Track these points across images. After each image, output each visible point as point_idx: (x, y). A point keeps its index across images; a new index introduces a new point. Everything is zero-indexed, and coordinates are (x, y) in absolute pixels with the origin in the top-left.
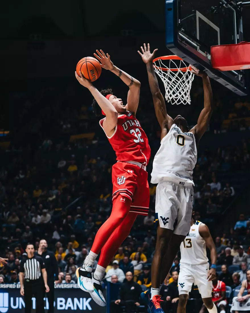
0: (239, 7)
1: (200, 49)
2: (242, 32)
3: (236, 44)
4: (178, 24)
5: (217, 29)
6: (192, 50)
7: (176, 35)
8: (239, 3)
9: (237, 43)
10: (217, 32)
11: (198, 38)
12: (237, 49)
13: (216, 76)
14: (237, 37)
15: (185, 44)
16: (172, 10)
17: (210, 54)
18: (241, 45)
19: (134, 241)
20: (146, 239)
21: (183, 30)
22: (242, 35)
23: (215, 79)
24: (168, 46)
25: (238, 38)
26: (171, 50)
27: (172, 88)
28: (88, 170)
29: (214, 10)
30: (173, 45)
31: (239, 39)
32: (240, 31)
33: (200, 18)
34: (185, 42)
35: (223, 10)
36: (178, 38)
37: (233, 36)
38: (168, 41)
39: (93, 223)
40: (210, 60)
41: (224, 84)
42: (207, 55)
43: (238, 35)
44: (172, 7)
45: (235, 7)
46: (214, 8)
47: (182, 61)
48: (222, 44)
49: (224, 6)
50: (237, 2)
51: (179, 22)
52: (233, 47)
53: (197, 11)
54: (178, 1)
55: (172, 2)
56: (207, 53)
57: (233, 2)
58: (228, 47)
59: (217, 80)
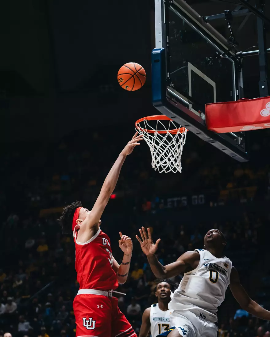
0: (239, 57)
1: (193, 107)
2: (242, 87)
3: (236, 101)
4: (167, 78)
5: (213, 84)
6: (183, 109)
7: (164, 91)
8: (239, 53)
9: (236, 100)
10: (212, 87)
11: (190, 95)
12: (236, 108)
13: (211, 139)
14: (236, 93)
15: (175, 101)
16: (160, 62)
17: (204, 113)
18: (241, 103)
21: (172, 85)
22: (243, 90)
23: (210, 143)
24: (154, 104)
25: (238, 94)
26: (159, 109)
27: (160, 154)
28: (61, 250)
29: (209, 61)
30: (160, 103)
31: (238, 96)
32: (239, 86)
33: (192, 71)
34: (175, 99)
35: (220, 61)
36: (167, 94)
37: (231, 92)
38: (155, 98)
39: (67, 313)
40: (204, 120)
41: (221, 149)
42: (201, 114)
44: (159, 58)
45: (235, 58)
46: (209, 59)
47: (172, 122)
48: (218, 101)
49: (221, 57)
50: (236, 52)
51: (168, 76)
52: (231, 104)
53: (189, 62)
54: (167, 51)
55: (160, 52)
56: (201, 112)
57: (232, 51)
58: (225, 105)
59: (213, 144)
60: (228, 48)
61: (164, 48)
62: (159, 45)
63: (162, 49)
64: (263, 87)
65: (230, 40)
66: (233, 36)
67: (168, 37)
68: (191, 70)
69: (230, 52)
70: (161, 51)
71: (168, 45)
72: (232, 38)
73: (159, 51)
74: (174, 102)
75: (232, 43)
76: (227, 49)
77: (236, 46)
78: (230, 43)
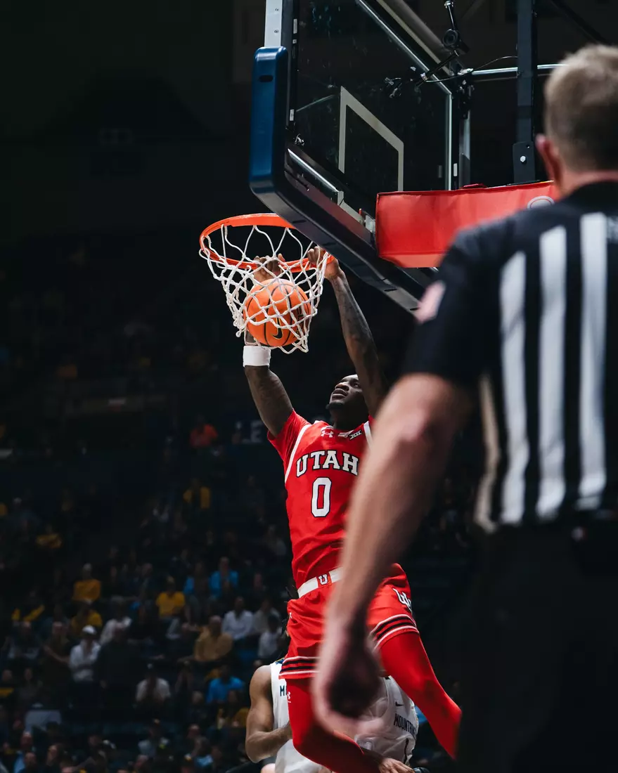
0: (464, 83)
1: (346, 200)
2: (468, 156)
3: (450, 189)
4: (287, 124)
5: (398, 145)
6: (323, 202)
7: (279, 157)
8: (466, 71)
9: (452, 189)
10: (396, 153)
11: (342, 167)
12: (454, 205)
13: (387, 281)
14: (452, 170)
15: (305, 182)
16: (274, 81)
17: (373, 216)
18: (466, 195)
20: (144, 745)
21: (300, 140)
22: (468, 165)
23: (383, 291)
24: (253, 186)
25: (455, 175)
26: (263, 198)
29: (392, 88)
30: (270, 184)
31: (457, 177)
32: (461, 153)
33: (349, 110)
34: (305, 177)
35: (417, 89)
36: (286, 163)
37: (440, 167)
38: (256, 172)
40: (372, 234)
41: (408, 308)
42: (364, 216)
43: (455, 165)
44: (273, 73)
45: (453, 83)
46: (391, 83)
47: (289, 231)
48: (407, 188)
49: (421, 78)
50: (459, 69)
51: (292, 119)
52: (442, 198)
53: (343, 89)
54: (292, 57)
55: (274, 58)
56: (365, 212)
57: (448, 67)
58: (427, 199)
59: (391, 294)
60: (439, 59)
61: (285, 49)
62: (273, 40)
63: (280, 50)
64: (523, 159)
65: (446, 38)
66: (456, 27)
67: (295, 21)
68: (347, 106)
69: (445, 68)
70: (277, 56)
71: (294, 41)
72: (454, 33)
73: (274, 54)
74: (302, 183)
75: (452, 46)
76: (438, 61)
77: (463, 53)
78: (449, 44)
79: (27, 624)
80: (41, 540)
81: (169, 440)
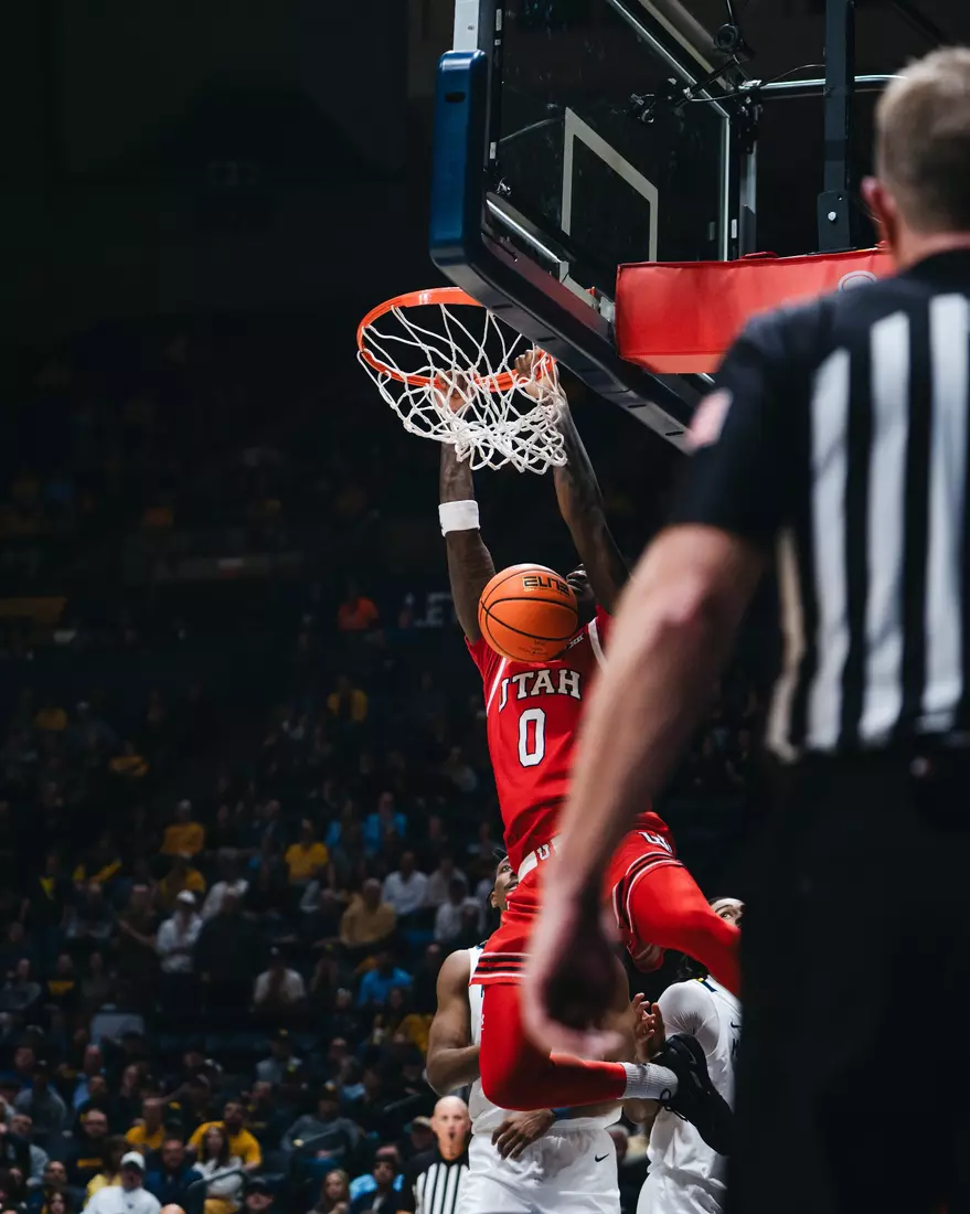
0: (749, 101)
1: (573, 274)
2: (753, 208)
3: (726, 260)
4: (486, 164)
5: (649, 192)
6: (538, 278)
7: (474, 208)
8: (750, 84)
9: (728, 259)
10: (647, 204)
11: (566, 227)
12: (730, 284)
13: (631, 394)
14: (730, 229)
15: (512, 249)
16: (466, 100)
17: (612, 296)
18: (749, 268)
19: (209, 1071)
20: (264, 1066)
21: (504, 187)
22: (753, 223)
23: (625, 407)
24: (435, 254)
25: (734, 236)
26: (448, 271)
29: (641, 110)
30: (459, 252)
31: (737, 239)
32: (743, 204)
33: (577, 142)
34: (512, 242)
35: (678, 111)
36: (483, 221)
37: (712, 224)
38: (440, 234)
39: (36, 989)
40: (610, 324)
41: (662, 432)
42: (598, 298)
43: (734, 222)
44: (465, 88)
45: (732, 102)
46: (640, 102)
48: (664, 257)
49: (684, 96)
50: (740, 80)
51: (492, 156)
52: (712, 272)
53: (569, 112)
54: (494, 64)
55: (468, 67)
56: (601, 292)
57: (724, 78)
58: (689, 272)
59: (638, 413)
60: (712, 66)
61: (483, 53)
62: (467, 41)
63: (476, 55)
64: (832, 216)
65: (721, 36)
66: (734, 20)
67: (499, 12)
68: (575, 136)
69: (720, 80)
70: (472, 63)
71: (497, 42)
72: (732, 30)
73: (467, 62)
74: (505, 249)
75: (731, 50)
76: (710, 70)
77: (746, 59)
78: (724, 46)
79: (95, 887)
80: (117, 765)
81: (307, 619)
